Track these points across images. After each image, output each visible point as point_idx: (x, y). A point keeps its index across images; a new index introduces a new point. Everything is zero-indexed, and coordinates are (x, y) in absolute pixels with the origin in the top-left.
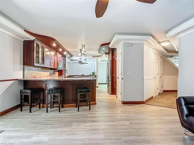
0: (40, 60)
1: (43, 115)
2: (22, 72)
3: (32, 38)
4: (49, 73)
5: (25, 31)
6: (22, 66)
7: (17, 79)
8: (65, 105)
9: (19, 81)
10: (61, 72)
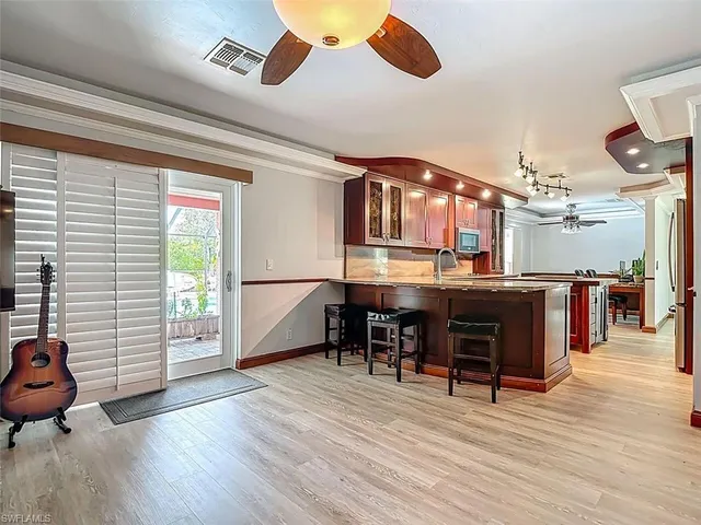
0: (386, 229)
1: (358, 377)
2: (341, 261)
3: (358, 172)
4: (431, 264)
5: (337, 158)
6: (341, 247)
7: (327, 280)
8: (427, 367)
9: (334, 284)
10: (481, 260)
